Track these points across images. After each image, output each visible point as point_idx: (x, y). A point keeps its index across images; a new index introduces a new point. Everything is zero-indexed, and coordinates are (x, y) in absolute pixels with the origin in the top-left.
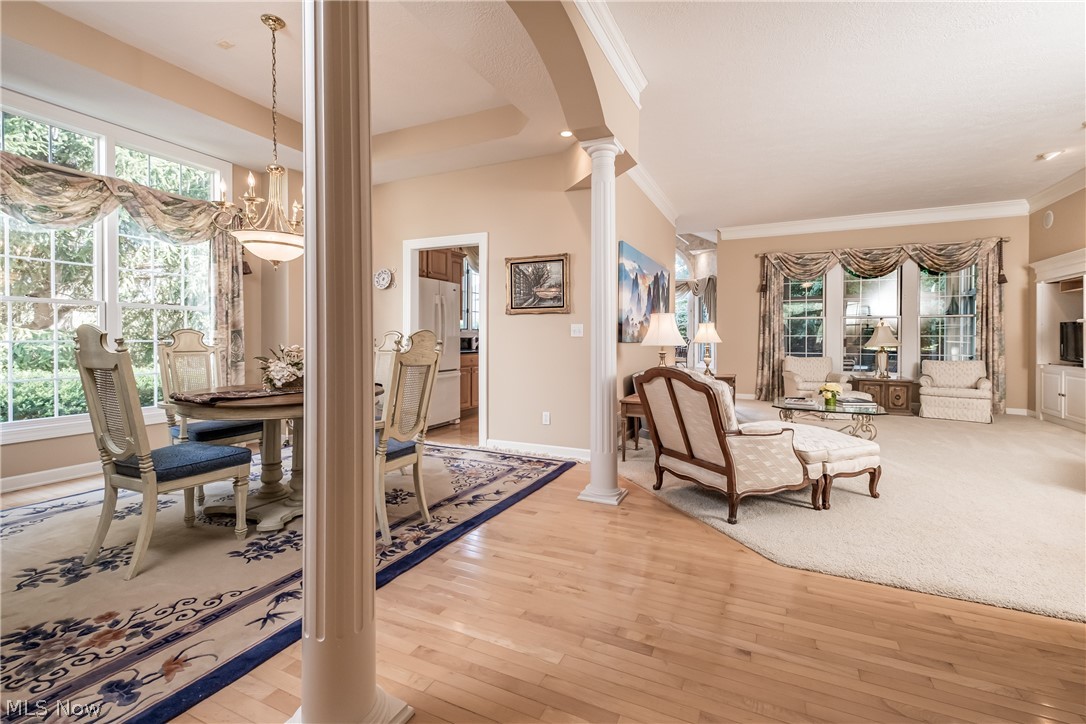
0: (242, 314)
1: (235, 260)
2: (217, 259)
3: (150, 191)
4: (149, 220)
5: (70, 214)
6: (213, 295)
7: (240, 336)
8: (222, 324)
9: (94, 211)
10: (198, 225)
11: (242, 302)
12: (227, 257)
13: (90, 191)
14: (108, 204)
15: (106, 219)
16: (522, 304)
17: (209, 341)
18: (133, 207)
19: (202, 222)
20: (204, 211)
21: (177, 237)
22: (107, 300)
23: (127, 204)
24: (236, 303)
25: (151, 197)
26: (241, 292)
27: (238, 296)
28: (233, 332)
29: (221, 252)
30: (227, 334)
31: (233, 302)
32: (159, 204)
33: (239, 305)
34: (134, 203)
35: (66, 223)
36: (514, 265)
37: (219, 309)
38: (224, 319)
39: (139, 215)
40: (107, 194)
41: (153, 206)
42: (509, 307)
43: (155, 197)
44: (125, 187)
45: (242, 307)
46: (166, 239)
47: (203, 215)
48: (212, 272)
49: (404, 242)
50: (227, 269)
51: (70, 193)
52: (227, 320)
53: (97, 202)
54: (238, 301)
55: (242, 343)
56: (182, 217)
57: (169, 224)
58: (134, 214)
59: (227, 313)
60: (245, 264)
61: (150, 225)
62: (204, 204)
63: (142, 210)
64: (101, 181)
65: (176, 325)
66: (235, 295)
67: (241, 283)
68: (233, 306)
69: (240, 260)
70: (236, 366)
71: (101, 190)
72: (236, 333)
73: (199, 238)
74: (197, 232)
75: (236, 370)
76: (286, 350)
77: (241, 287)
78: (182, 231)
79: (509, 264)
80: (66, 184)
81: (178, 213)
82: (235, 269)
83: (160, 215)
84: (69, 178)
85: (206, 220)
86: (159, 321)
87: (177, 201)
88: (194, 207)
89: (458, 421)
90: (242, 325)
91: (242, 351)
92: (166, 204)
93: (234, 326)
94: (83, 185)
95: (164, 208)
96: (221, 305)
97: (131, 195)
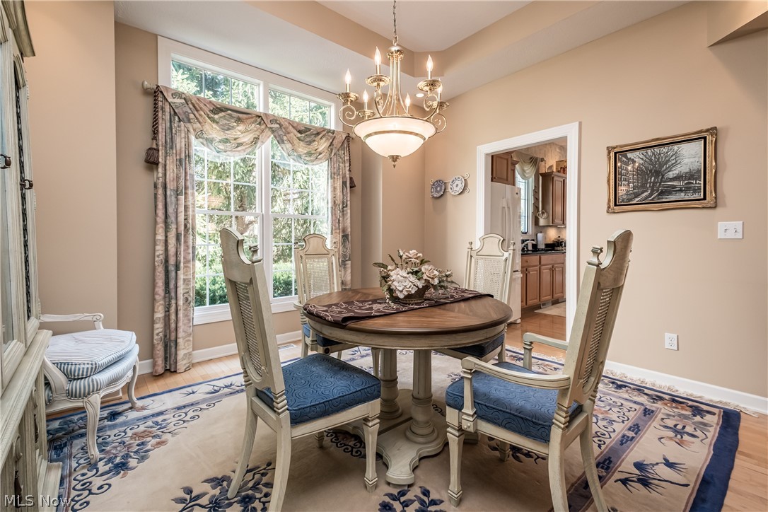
0: (349, 221)
1: (344, 177)
2: (333, 176)
3: (291, 123)
4: (289, 146)
5: (241, 144)
6: (330, 205)
7: (348, 239)
8: (335, 229)
9: (255, 141)
10: (321, 149)
11: (349, 211)
12: (339, 174)
13: (253, 125)
14: (264, 134)
15: (263, 146)
16: (631, 200)
17: (329, 245)
18: (279, 136)
19: (323, 145)
20: (324, 136)
21: (307, 158)
22: (264, 212)
23: (276, 134)
24: (345, 212)
25: (291, 127)
26: (349, 203)
27: (347, 206)
28: (343, 236)
29: (335, 170)
30: (339, 238)
31: (343, 211)
32: (296, 132)
33: (347, 213)
34: (280, 133)
35: (239, 151)
36: (618, 154)
37: (334, 218)
38: (337, 225)
39: (283, 142)
40: (263, 127)
41: (292, 134)
42: (612, 204)
43: (293, 127)
44: (274, 120)
45: (349, 215)
46: (300, 160)
47: (324, 139)
48: (330, 188)
49: (478, 147)
50: (339, 184)
51: (241, 127)
52: (339, 226)
53: (258, 133)
54: (346, 210)
55: (348, 245)
56: (310, 143)
57: (302, 149)
58: (280, 141)
59: (339, 220)
60: (351, 178)
61: (290, 149)
62: (324, 131)
63: (285, 138)
64: (260, 117)
65: (305, 231)
66: (344, 205)
67: (349, 195)
68: (343, 215)
69: (348, 176)
70: (345, 265)
71: (260, 124)
72: (345, 237)
73: (321, 159)
74: (320, 154)
75: (345, 268)
76: (404, 257)
77: (349, 199)
78: (310, 154)
79: (612, 155)
80: (239, 120)
81: (308, 139)
82: (344, 183)
83: (296, 141)
84: (241, 115)
85: (326, 144)
86: (296, 228)
87: (307, 130)
88: (318, 134)
89: (519, 321)
90: (349, 230)
91: (349, 252)
92: (300, 132)
93: (344, 231)
94: (249, 121)
95: (299, 135)
96: (335, 214)
97: (278, 126)
